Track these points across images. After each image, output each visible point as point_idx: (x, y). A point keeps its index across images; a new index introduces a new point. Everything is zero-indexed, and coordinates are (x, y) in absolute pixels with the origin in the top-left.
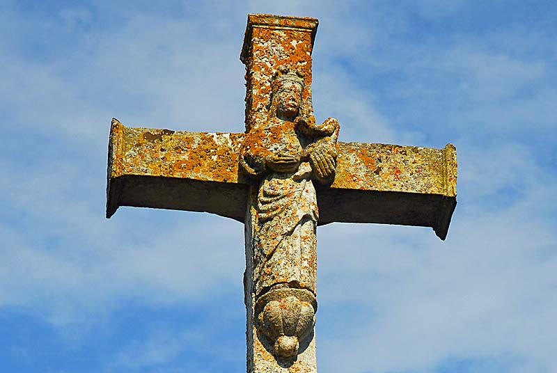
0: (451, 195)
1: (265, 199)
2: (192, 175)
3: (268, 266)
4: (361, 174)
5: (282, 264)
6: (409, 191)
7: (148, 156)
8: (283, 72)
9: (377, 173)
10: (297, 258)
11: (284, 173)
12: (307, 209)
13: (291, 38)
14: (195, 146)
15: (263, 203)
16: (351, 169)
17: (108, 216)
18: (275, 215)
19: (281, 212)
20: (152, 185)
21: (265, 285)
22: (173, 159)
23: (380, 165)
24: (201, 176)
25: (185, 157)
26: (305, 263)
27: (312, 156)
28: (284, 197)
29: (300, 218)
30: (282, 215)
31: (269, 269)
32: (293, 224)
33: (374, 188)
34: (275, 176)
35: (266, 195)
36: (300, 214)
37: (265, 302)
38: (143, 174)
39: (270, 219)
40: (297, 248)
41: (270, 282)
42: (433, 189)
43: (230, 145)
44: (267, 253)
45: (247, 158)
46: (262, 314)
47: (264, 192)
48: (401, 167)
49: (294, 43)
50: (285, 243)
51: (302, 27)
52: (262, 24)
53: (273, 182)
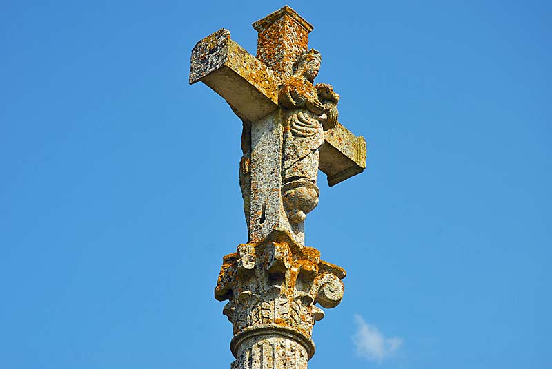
1: (299, 122)
3: (299, 164)
6: (344, 153)
7: (239, 62)
9: (332, 134)
10: (316, 168)
13: (301, 31)
14: (259, 69)
15: (297, 124)
18: (309, 136)
21: (296, 174)
22: (249, 71)
25: (255, 73)
28: (314, 127)
31: (299, 166)
32: (317, 146)
33: (330, 143)
35: (300, 119)
36: (320, 142)
38: (236, 71)
39: (304, 137)
41: (301, 174)
42: (354, 158)
43: (273, 78)
45: (292, 93)
48: (342, 137)
49: (301, 35)
50: (311, 155)
51: (306, 28)
52: (290, 15)
53: (306, 114)
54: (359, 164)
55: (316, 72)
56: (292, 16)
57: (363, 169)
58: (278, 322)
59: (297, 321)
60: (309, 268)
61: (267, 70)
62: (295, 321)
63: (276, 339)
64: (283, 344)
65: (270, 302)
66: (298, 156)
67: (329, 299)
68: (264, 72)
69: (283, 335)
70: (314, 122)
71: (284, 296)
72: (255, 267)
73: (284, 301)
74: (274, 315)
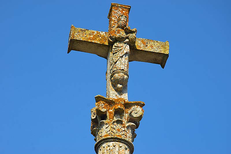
0: (167, 54)
1: (115, 48)
2: (93, 41)
3: (115, 65)
4: (142, 46)
5: (119, 65)
6: (155, 52)
7: (81, 35)
8: (121, 16)
9: (146, 46)
10: (124, 63)
11: (121, 41)
12: (127, 51)
13: (123, 10)
14: (95, 34)
15: (114, 49)
16: (139, 45)
17: (68, 53)
18: (118, 52)
19: (119, 51)
20: (82, 44)
21: (114, 70)
22: (88, 37)
23: (147, 44)
24: (96, 42)
25: (92, 36)
26: (126, 65)
27: (129, 37)
28: (121, 47)
29: (125, 53)
30: (120, 52)
31: (115, 66)
32: (123, 54)
33: (145, 50)
34: (118, 42)
35: (115, 47)
36: (125, 52)
37: (114, 74)
38: (79, 39)
39: (116, 53)
40: (124, 61)
41: (116, 69)
42: (162, 52)
43: (105, 35)
44: (115, 61)
45: (110, 37)
46: (113, 78)
47: (115, 46)
48: (153, 45)
49: (124, 12)
50: (120, 59)
51: (126, 8)
52: (115, 6)
53: (117, 43)
54: (165, 53)
55: (123, 24)
56: (116, 6)
57: (168, 54)
58: (105, 136)
59: (115, 132)
60: (117, 107)
61: (100, 33)
62: (114, 133)
63: (106, 144)
64: (109, 145)
65: (102, 129)
66: (114, 62)
67: (135, 117)
68: (99, 34)
69: (108, 141)
70: (121, 45)
71: (107, 124)
72: (96, 117)
73: (107, 126)
74: (104, 134)
